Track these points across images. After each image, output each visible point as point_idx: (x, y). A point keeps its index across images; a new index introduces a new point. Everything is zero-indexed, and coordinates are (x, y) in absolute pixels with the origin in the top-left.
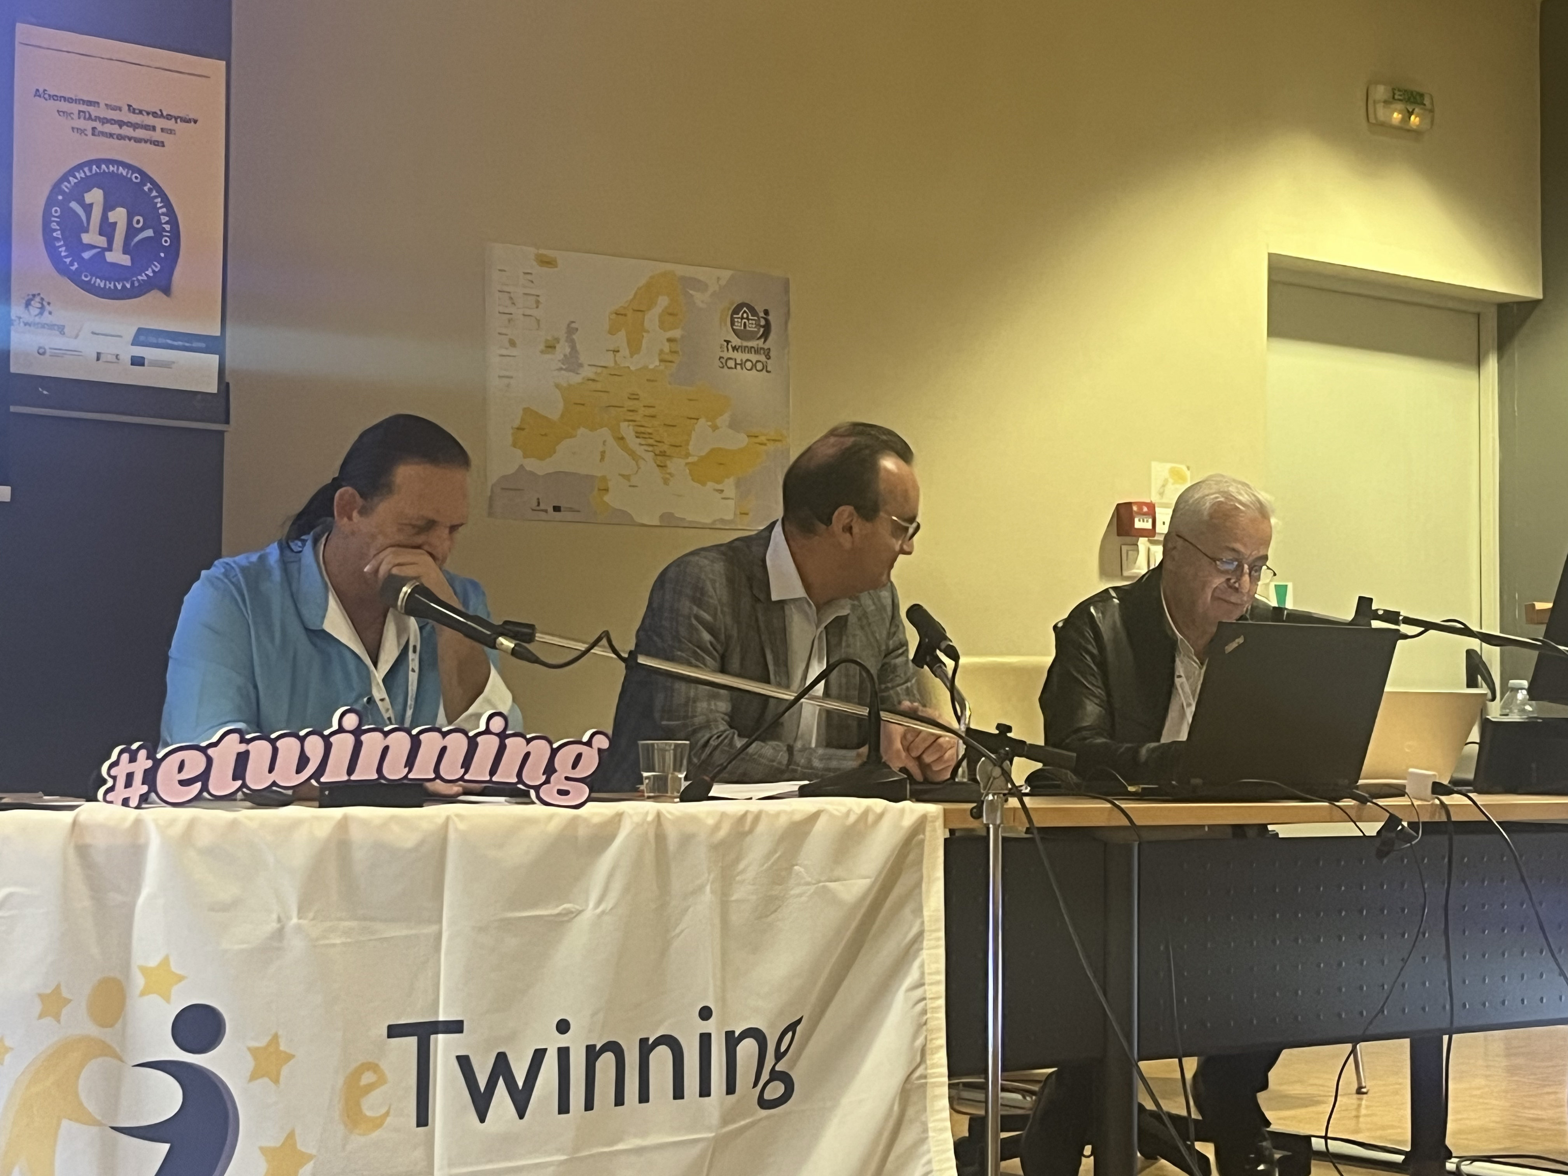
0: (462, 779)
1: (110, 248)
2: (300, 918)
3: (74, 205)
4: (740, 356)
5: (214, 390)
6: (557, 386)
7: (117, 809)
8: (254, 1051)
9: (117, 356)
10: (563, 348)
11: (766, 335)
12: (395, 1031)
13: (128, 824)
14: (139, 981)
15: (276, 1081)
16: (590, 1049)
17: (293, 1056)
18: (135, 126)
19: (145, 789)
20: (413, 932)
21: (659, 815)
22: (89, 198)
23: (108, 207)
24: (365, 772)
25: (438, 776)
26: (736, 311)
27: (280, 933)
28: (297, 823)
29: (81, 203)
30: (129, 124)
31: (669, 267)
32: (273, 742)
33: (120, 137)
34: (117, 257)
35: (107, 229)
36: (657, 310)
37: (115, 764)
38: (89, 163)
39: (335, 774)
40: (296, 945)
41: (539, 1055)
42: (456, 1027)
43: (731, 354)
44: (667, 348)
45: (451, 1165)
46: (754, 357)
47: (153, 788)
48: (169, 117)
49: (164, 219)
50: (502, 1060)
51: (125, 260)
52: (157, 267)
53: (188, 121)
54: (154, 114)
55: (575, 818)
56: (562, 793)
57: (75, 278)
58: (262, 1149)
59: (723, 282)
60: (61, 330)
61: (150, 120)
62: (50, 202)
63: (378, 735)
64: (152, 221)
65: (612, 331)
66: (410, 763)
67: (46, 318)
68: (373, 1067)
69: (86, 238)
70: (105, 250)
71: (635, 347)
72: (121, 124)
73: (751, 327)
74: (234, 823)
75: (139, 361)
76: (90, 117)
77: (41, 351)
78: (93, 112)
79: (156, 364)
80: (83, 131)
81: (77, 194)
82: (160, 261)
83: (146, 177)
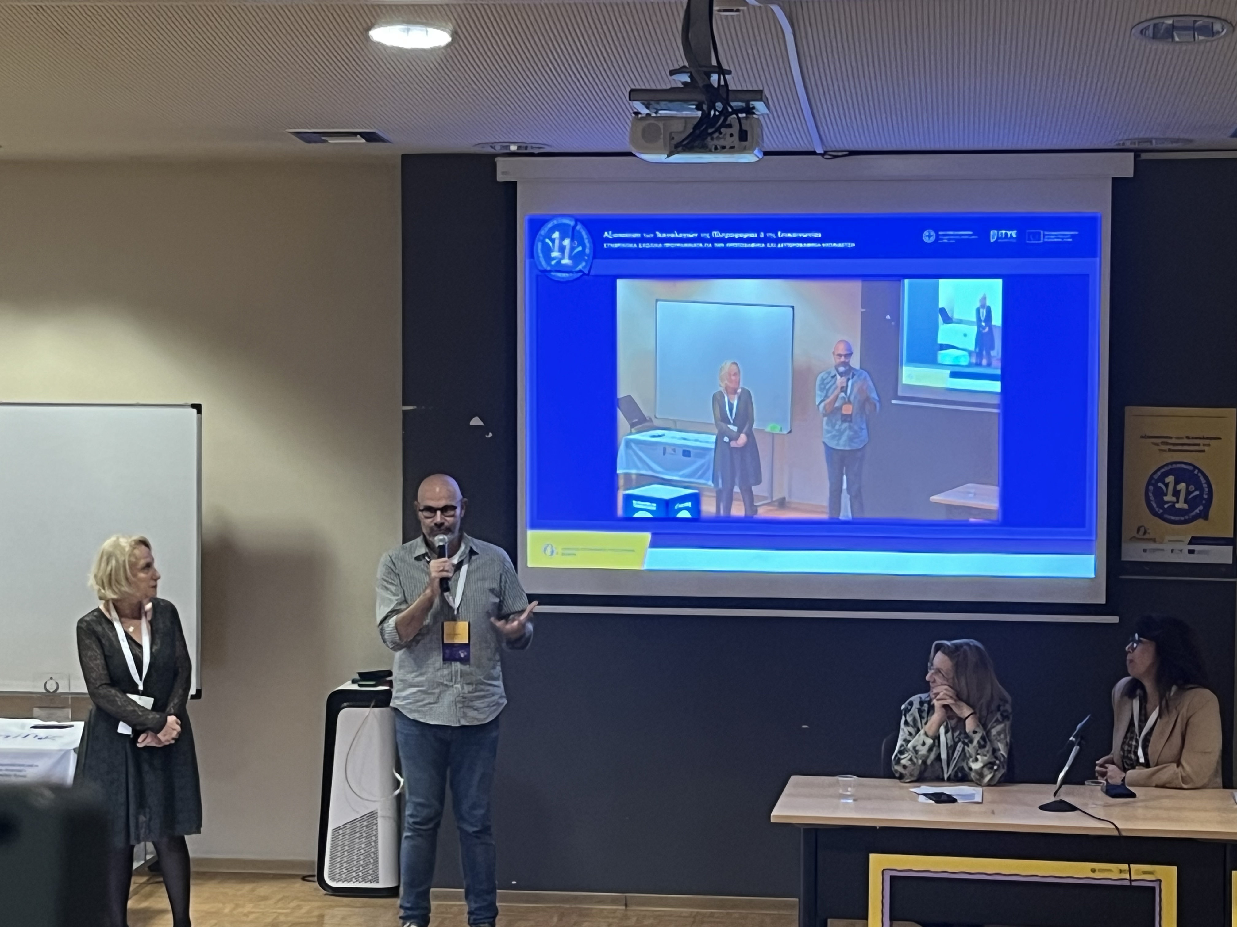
1: (1178, 502)
3: (1160, 484)
5: (1230, 562)
9: (1181, 551)
18: (1190, 445)
22: (1167, 480)
23: (1177, 483)
29: (1163, 483)
30: (1187, 444)
34: (1181, 505)
35: (1176, 493)
38: (1167, 465)
48: (1207, 438)
49: (1205, 486)
51: (1186, 506)
52: (1201, 508)
53: (1216, 439)
54: (1199, 438)
57: (1161, 517)
60: (1154, 540)
61: (1198, 441)
62: (1149, 484)
64: (1199, 487)
67: (1147, 536)
69: (1166, 498)
70: (1174, 503)
72: (1182, 445)
75: (1191, 552)
76: (1167, 444)
77: (1145, 551)
78: (1169, 441)
79: (1200, 552)
80: (1164, 451)
81: (1162, 479)
82: (1203, 505)
83: (1195, 468)
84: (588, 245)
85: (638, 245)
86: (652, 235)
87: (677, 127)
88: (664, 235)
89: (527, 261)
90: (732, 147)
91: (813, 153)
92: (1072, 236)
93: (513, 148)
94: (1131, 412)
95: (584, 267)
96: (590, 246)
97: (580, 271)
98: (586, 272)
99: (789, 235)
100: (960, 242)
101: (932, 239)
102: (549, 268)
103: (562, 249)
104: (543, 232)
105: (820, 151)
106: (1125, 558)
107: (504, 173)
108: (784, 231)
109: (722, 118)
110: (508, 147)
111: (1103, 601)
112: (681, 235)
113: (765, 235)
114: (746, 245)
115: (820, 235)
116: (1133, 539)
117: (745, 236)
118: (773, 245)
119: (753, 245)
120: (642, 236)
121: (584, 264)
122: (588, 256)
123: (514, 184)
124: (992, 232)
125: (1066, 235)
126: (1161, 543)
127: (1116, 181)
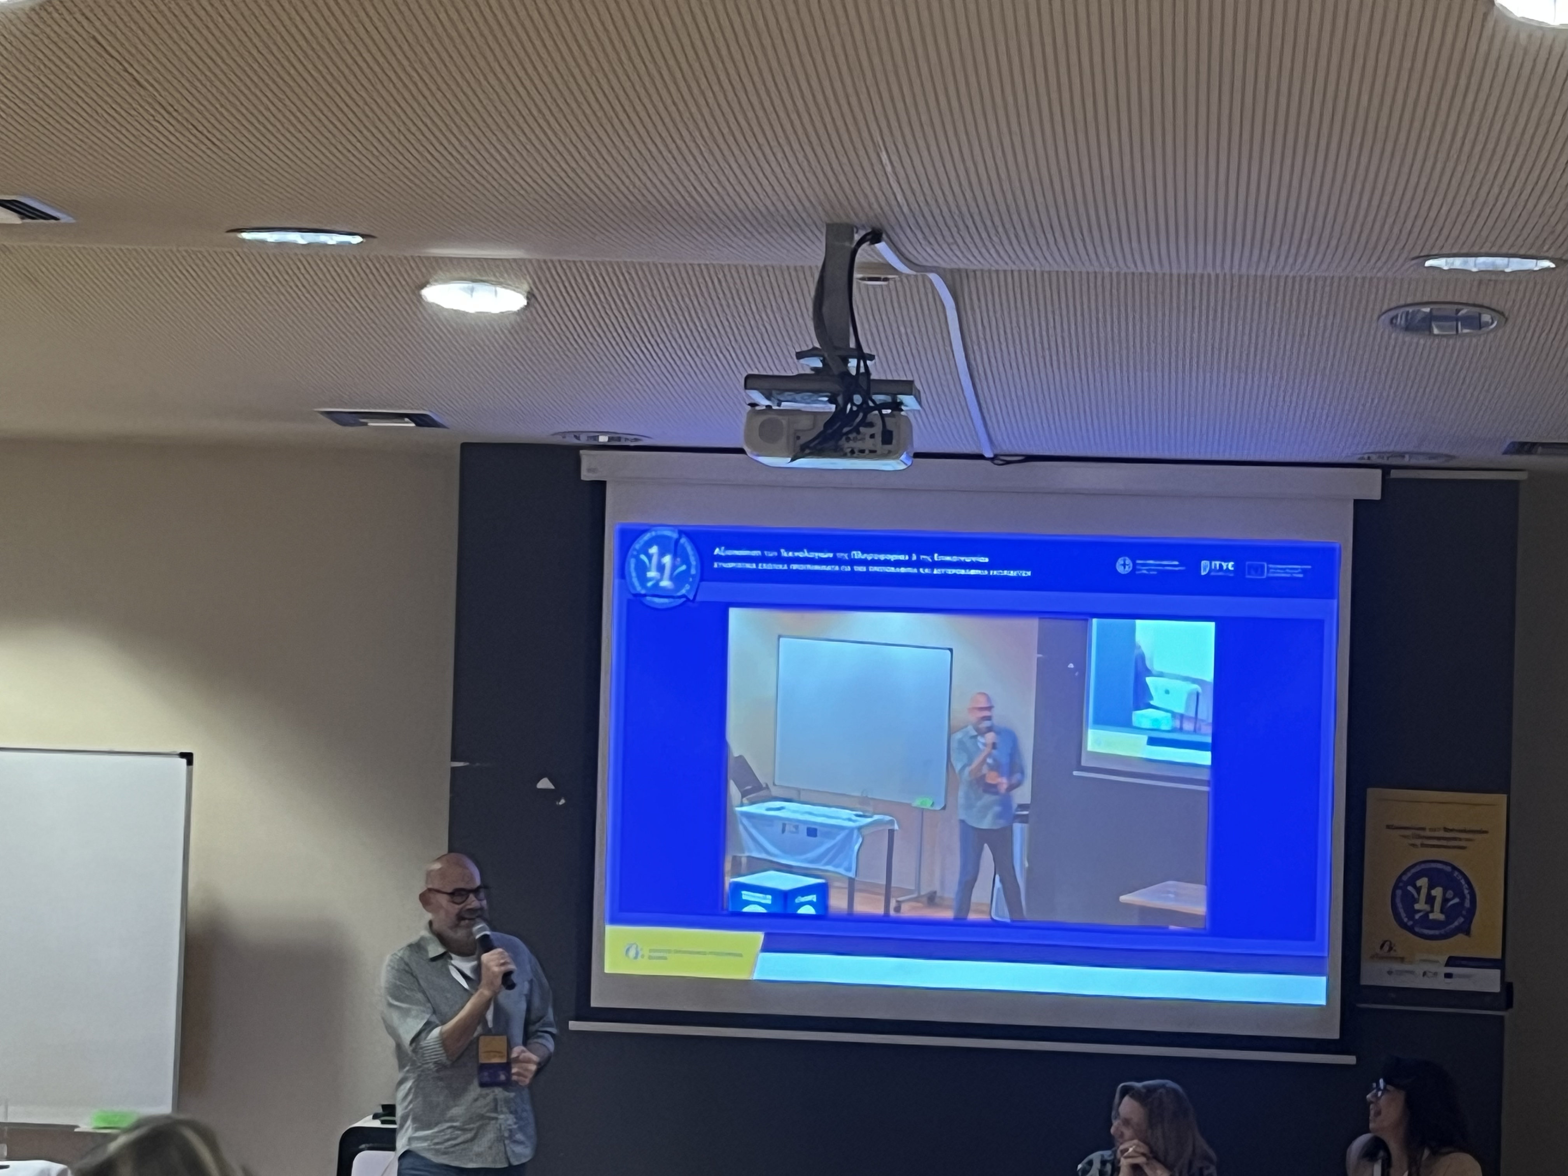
1: (1432, 911)
3: (1410, 888)
5: (1497, 990)
9: (1436, 974)
18: (1448, 839)
22: (1419, 883)
23: (1431, 887)
29: (1415, 886)
30: (1444, 838)
33: (1439, 846)
34: (1437, 915)
35: (1430, 900)
38: (1419, 864)
48: (1470, 831)
49: (1466, 892)
51: (1442, 917)
52: (1461, 920)
53: (1481, 833)
54: (1461, 831)
57: (1411, 930)
60: (1402, 960)
61: (1458, 835)
62: (1396, 887)
64: (1459, 894)
67: (1392, 953)
69: (1417, 907)
70: (1427, 913)
72: (1439, 838)
75: (1448, 976)
76: (1420, 837)
77: (1390, 973)
78: (1422, 833)
79: (1461, 976)
80: (1415, 845)
81: (1412, 881)
82: (1464, 917)
83: (1455, 868)
84: (693, 563)
85: (757, 566)
86: (776, 554)
87: (804, 423)
88: (791, 554)
89: (617, 581)
90: (872, 451)
91: (981, 457)
92: (1304, 571)
93: (603, 439)
94: (1373, 794)
95: (688, 591)
96: (696, 566)
97: (683, 596)
98: (691, 597)
99: (948, 558)
100: (1164, 574)
101: (1128, 569)
102: (643, 592)
103: (661, 568)
104: (637, 546)
105: (989, 454)
106: (1365, 981)
107: (589, 470)
108: (940, 554)
109: (861, 415)
110: (596, 438)
111: (1336, 1036)
112: (812, 555)
113: (918, 557)
114: (892, 570)
115: (987, 560)
116: (1375, 957)
117: (893, 557)
118: (927, 571)
119: (903, 570)
120: (763, 554)
121: (687, 587)
122: (693, 576)
123: (603, 484)
124: (1204, 563)
125: (1295, 570)
126: (1411, 963)
127: (1359, 504)
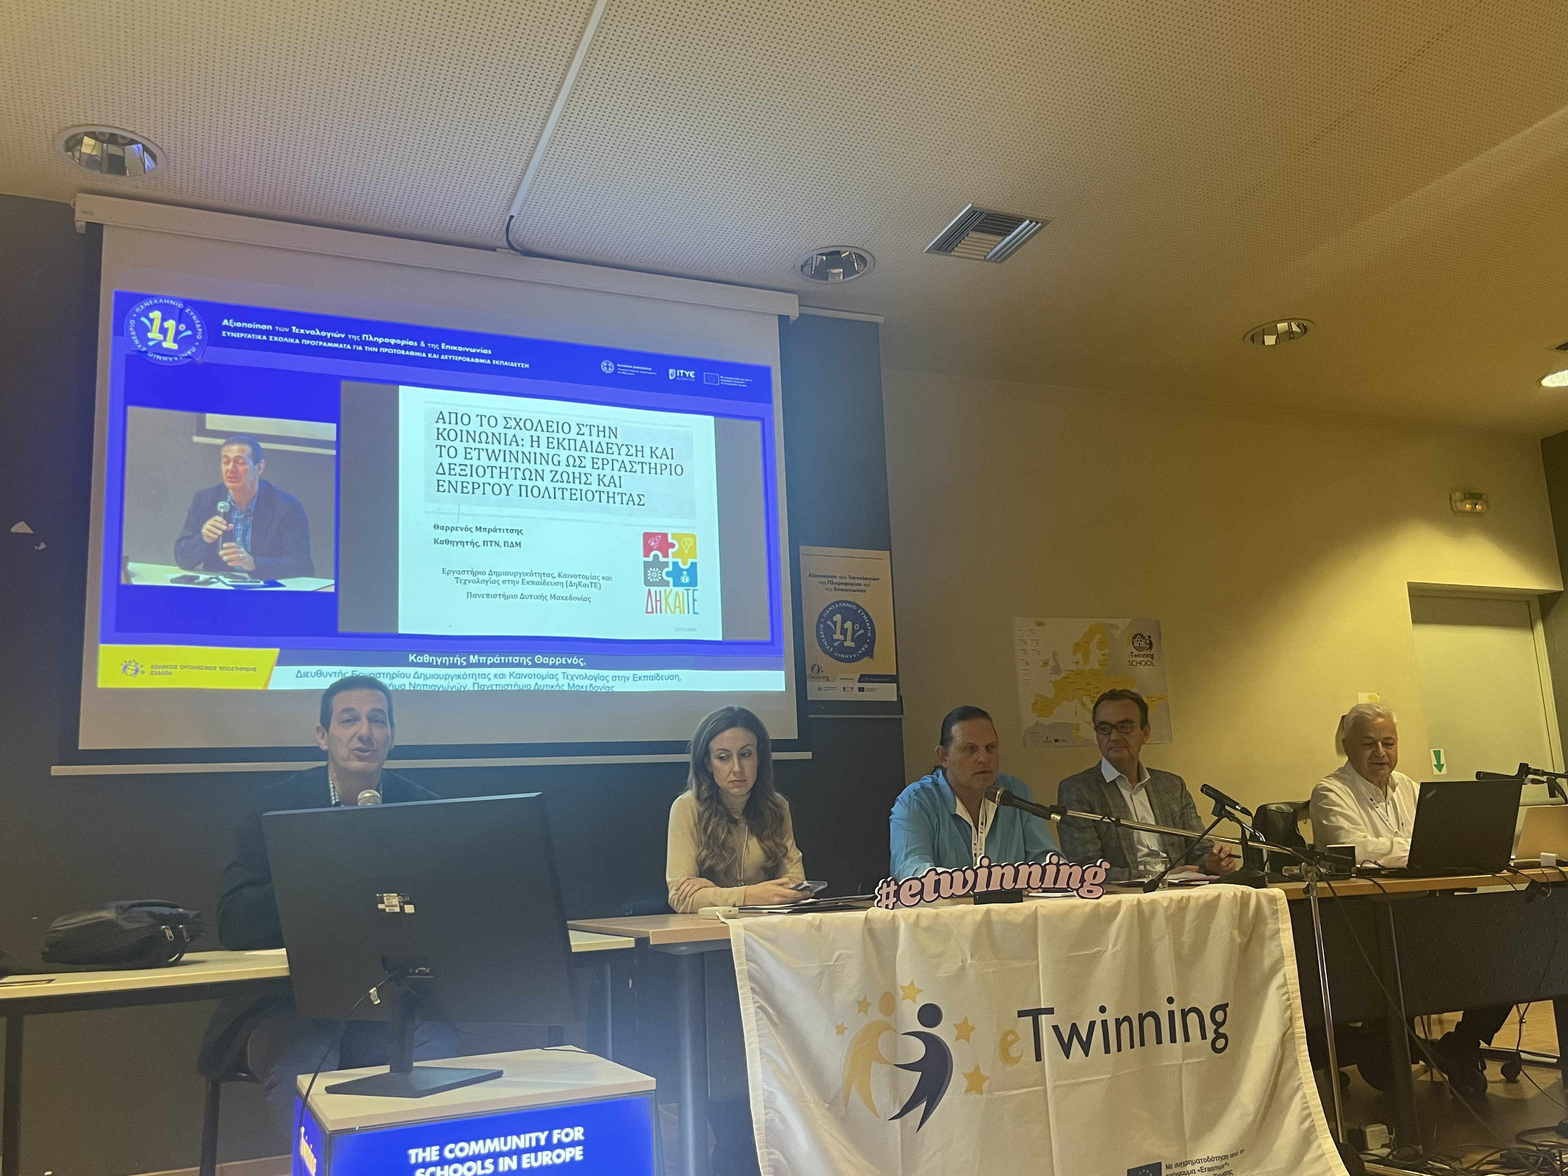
0: (1040, 887)
1: (845, 640)
2: (972, 959)
3: (829, 623)
4: (1139, 659)
5: (895, 699)
6: (1051, 682)
7: (884, 910)
8: (957, 1026)
9: (852, 689)
10: (1052, 664)
11: (1150, 648)
12: (1021, 1014)
13: (890, 917)
14: (901, 993)
15: (968, 1041)
16: (1117, 1020)
17: (973, 1028)
18: (852, 585)
19: (895, 899)
20: (1025, 964)
21: (1139, 900)
22: (835, 619)
23: (844, 622)
24: (995, 886)
25: (1029, 886)
26: (1134, 638)
27: (963, 968)
28: (966, 914)
29: (832, 621)
30: (850, 584)
31: (1100, 620)
32: (951, 874)
33: (846, 590)
34: (849, 643)
35: (844, 631)
36: (1094, 642)
37: (881, 888)
38: (834, 604)
39: (981, 888)
40: (971, 973)
41: (1092, 1024)
42: (1050, 1011)
43: (1134, 659)
44: (1102, 658)
45: (1055, 1081)
46: (1145, 659)
47: (898, 899)
48: (867, 579)
49: (868, 625)
50: (1074, 1029)
51: (853, 645)
52: (866, 646)
53: (875, 579)
54: (860, 578)
55: (1098, 905)
56: (1090, 892)
57: (831, 655)
58: (965, 1075)
59: (1127, 625)
60: (826, 679)
61: (858, 581)
62: (819, 622)
63: (999, 868)
64: (863, 626)
65: (1075, 653)
66: (1015, 881)
67: (823, 674)
68: (1013, 1032)
69: (835, 637)
70: (842, 641)
71: (1086, 660)
72: (846, 584)
73: (1143, 644)
74: (937, 914)
75: (861, 689)
76: (832, 583)
77: (820, 689)
78: (835, 580)
79: (869, 690)
80: (831, 590)
81: (830, 617)
82: (868, 643)
83: (858, 607)
85: (268, 338)
86: (287, 330)
88: (302, 331)
92: (746, 383)
94: (802, 550)
95: (194, 354)
96: (203, 332)
98: (198, 359)
99: (454, 348)
101: (611, 370)
102: (144, 349)
103: (163, 331)
104: (137, 309)
107: (85, 212)
108: (448, 343)
111: (796, 737)
112: (323, 334)
113: (426, 345)
114: (403, 352)
115: (489, 352)
116: (813, 677)
117: (402, 342)
118: (435, 356)
119: (412, 353)
120: (274, 328)
121: (193, 350)
122: (200, 341)
123: (100, 227)
124: (670, 371)
125: (739, 381)
126: (834, 681)
127: (782, 319)
